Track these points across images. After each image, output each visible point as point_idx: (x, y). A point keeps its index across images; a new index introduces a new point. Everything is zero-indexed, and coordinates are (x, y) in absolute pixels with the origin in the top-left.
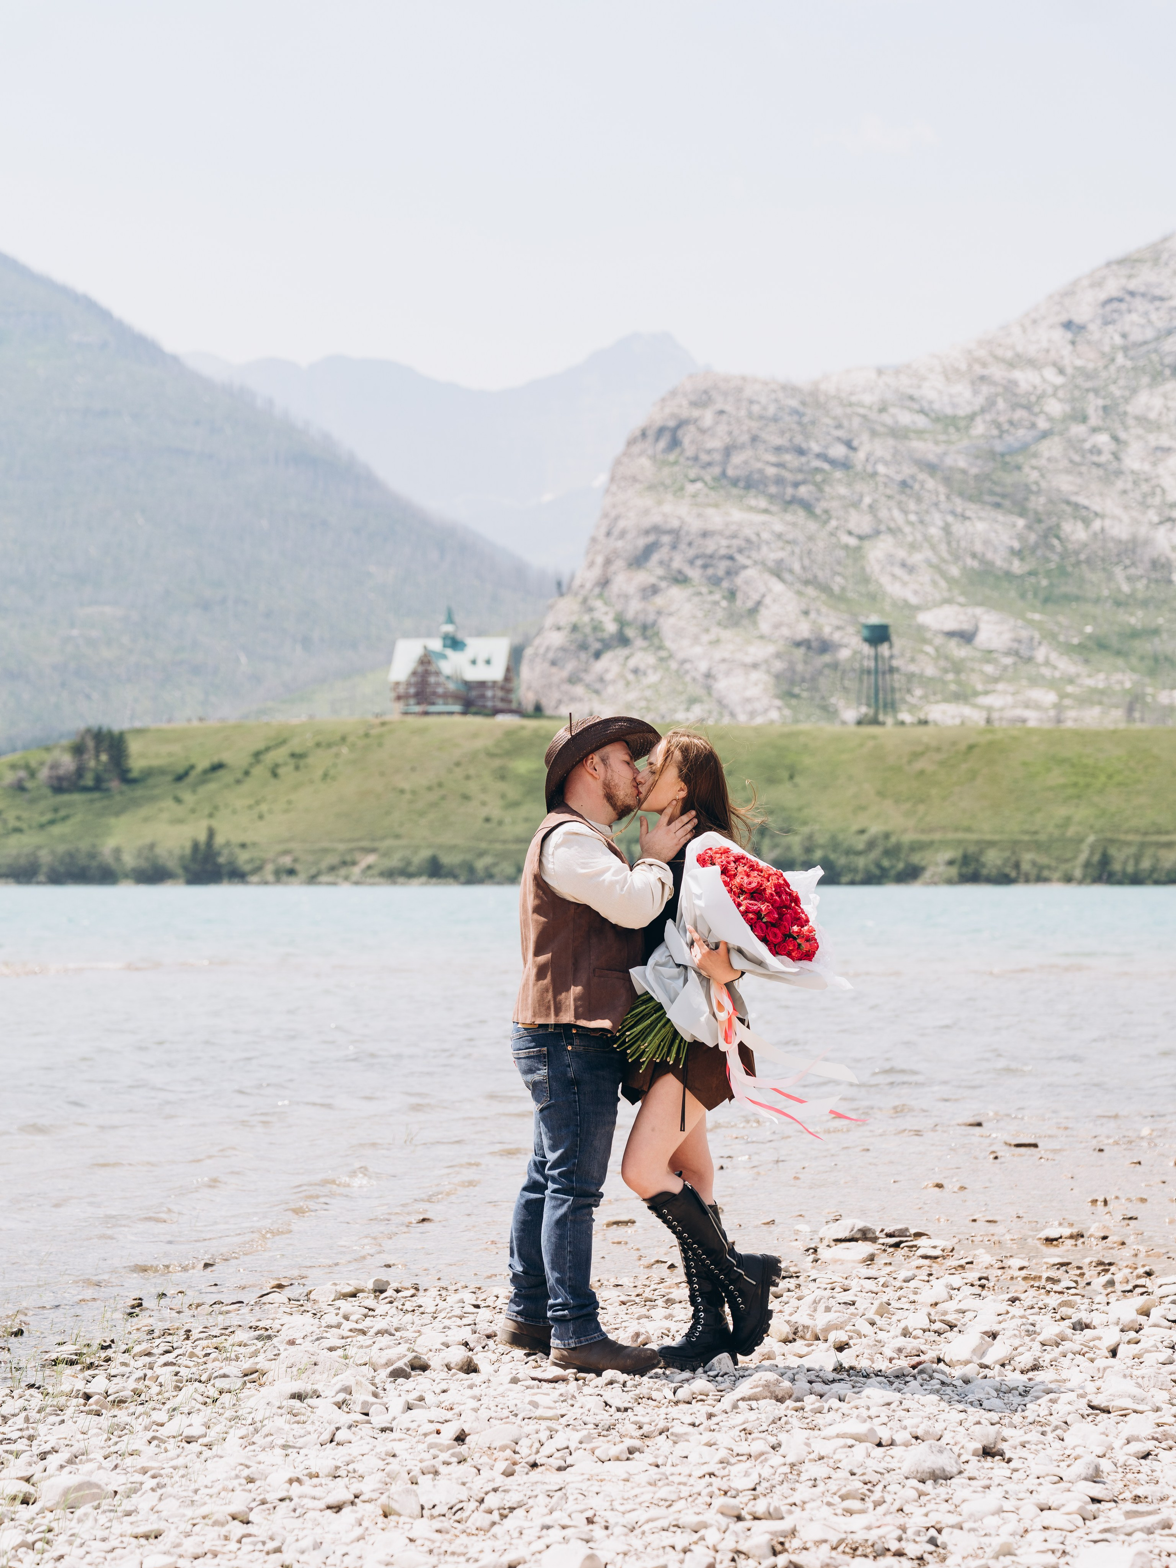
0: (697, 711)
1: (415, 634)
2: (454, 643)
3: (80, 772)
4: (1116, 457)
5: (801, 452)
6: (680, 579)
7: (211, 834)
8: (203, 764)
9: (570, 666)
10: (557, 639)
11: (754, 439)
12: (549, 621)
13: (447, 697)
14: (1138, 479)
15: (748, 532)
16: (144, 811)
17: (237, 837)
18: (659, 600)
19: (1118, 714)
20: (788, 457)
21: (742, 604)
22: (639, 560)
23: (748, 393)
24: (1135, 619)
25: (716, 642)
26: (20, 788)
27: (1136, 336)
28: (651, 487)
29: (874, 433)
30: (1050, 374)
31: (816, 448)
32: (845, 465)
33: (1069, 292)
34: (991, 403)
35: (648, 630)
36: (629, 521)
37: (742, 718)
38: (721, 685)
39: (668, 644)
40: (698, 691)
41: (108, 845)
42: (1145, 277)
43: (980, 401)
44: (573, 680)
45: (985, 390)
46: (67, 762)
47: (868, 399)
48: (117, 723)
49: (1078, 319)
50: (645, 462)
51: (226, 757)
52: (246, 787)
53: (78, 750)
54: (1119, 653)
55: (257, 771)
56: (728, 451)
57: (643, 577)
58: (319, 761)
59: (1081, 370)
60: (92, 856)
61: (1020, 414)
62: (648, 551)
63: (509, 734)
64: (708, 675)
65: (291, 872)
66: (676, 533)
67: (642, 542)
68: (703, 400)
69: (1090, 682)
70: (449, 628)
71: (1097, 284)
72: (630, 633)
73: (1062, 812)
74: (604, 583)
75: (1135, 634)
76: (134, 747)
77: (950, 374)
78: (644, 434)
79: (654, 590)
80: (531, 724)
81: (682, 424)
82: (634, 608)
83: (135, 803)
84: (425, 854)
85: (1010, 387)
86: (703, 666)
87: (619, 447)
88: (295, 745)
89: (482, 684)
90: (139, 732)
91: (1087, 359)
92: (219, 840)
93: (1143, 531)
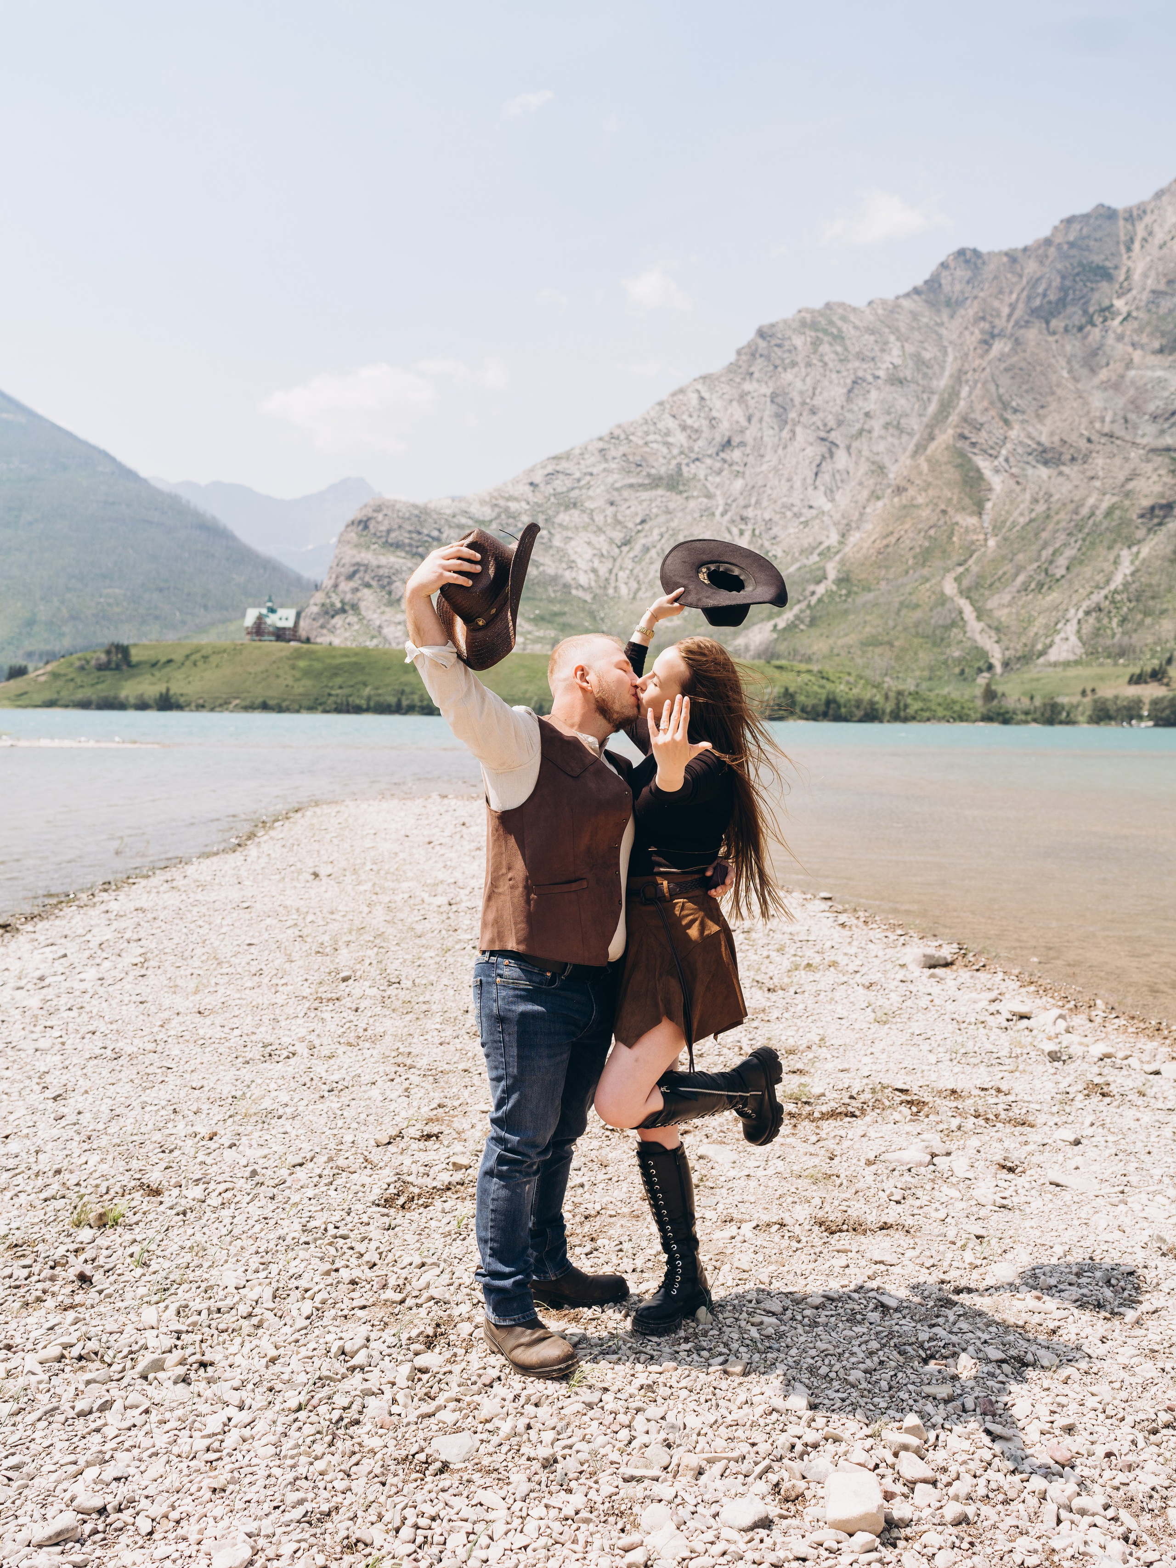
0: (375, 641)
1: (254, 606)
2: (272, 610)
3: (109, 662)
4: (550, 540)
5: (419, 533)
6: (368, 586)
7: (168, 690)
8: (163, 659)
9: (321, 621)
10: (315, 609)
11: (400, 527)
12: (312, 601)
13: (269, 634)
14: (559, 550)
15: (397, 566)
16: (138, 679)
17: (179, 691)
18: (359, 594)
19: (548, 647)
20: (414, 535)
21: (394, 597)
22: (351, 577)
23: (397, 507)
24: (556, 608)
25: (383, 613)
26: (82, 668)
27: (559, 490)
28: (356, 546)
29: (450, 527)
30: (524, 505)
31: (425, 531)
32: (438, 539)
33: (532, 470)
34: (498, 516)
35: (355, 607)
36: (346, 560)
37: (394, 645)
38: (385, 631)
39: (363, 613)
40: (376, 633)
41: (123, 694)
42: (564, 465)
43: (494, 515)
44: (322, 627)
45: (497, 510)
46: (103, 657)
47: (448, 511)
48: (125, 642)
49: (536, 481)
50: (353, 535)
51: (174, 657)
52: (183, 670)
53: (108, 652)
54: (549, 622)
55: (188, 663)
56: (389, 532)
57: (352, 584)
58: (215, 660)
59: (536, 503)
60: (116, 698)
61: (511, 521)
62: (355, 573)
63: (296, 650)
64: (380, 627)
65: (203, 706)
66: (367, 567)
67: (352, 569)
68: (378, 509)
69: (537, 634)
70: (269, 604)
71: (544, 467)
72: (347, 608)
73: (524, 687)
74: (336, 586)
75: (556, 614)
76: (133, 651)
77: (483, 503)
78: (353, 523)
79: (356, 590)
80: (305, 646)
81: (369, 519)
82: (348, 597)
83: (133, 676)
84: (260, 700)
85: (507, 510)
86: (378, 623)
87: (342, 528)
88: (204, 652)
89: (284, 629)
90: (135, 645)
91: (538, 498)
92: (172, 692)
93: (560, 572)
